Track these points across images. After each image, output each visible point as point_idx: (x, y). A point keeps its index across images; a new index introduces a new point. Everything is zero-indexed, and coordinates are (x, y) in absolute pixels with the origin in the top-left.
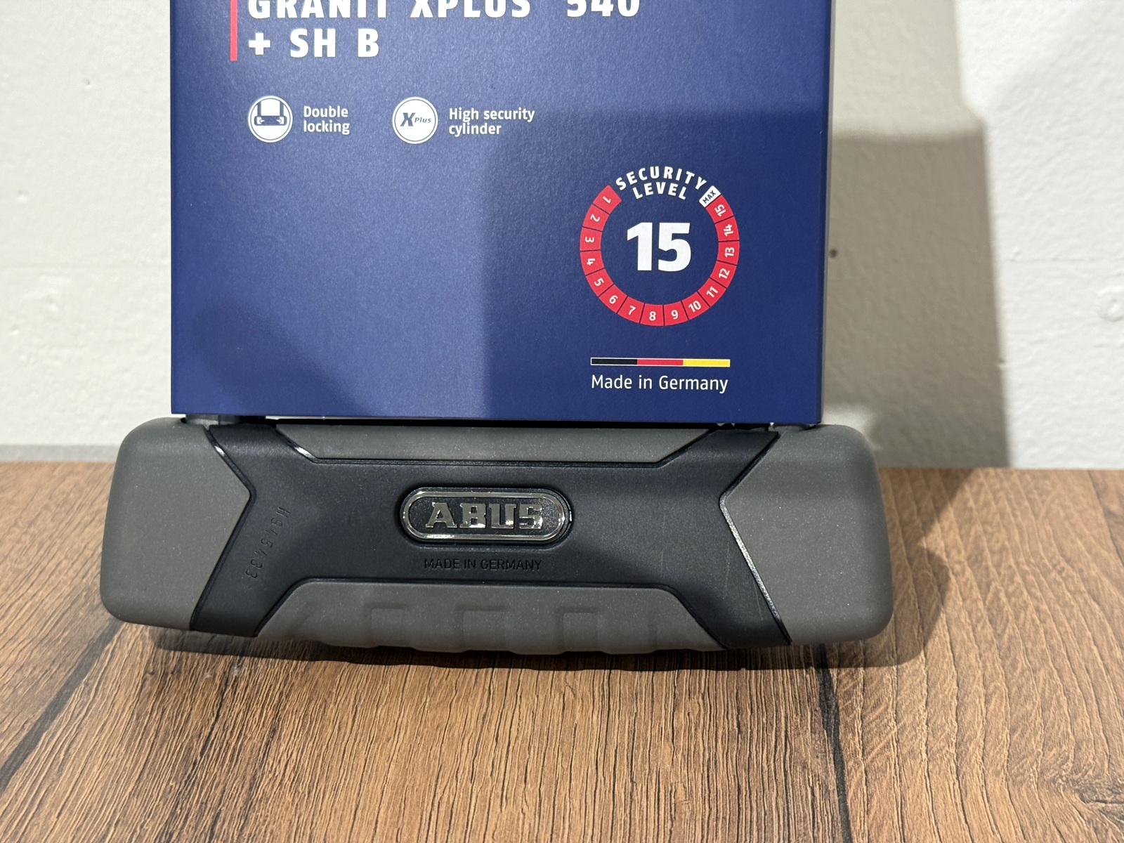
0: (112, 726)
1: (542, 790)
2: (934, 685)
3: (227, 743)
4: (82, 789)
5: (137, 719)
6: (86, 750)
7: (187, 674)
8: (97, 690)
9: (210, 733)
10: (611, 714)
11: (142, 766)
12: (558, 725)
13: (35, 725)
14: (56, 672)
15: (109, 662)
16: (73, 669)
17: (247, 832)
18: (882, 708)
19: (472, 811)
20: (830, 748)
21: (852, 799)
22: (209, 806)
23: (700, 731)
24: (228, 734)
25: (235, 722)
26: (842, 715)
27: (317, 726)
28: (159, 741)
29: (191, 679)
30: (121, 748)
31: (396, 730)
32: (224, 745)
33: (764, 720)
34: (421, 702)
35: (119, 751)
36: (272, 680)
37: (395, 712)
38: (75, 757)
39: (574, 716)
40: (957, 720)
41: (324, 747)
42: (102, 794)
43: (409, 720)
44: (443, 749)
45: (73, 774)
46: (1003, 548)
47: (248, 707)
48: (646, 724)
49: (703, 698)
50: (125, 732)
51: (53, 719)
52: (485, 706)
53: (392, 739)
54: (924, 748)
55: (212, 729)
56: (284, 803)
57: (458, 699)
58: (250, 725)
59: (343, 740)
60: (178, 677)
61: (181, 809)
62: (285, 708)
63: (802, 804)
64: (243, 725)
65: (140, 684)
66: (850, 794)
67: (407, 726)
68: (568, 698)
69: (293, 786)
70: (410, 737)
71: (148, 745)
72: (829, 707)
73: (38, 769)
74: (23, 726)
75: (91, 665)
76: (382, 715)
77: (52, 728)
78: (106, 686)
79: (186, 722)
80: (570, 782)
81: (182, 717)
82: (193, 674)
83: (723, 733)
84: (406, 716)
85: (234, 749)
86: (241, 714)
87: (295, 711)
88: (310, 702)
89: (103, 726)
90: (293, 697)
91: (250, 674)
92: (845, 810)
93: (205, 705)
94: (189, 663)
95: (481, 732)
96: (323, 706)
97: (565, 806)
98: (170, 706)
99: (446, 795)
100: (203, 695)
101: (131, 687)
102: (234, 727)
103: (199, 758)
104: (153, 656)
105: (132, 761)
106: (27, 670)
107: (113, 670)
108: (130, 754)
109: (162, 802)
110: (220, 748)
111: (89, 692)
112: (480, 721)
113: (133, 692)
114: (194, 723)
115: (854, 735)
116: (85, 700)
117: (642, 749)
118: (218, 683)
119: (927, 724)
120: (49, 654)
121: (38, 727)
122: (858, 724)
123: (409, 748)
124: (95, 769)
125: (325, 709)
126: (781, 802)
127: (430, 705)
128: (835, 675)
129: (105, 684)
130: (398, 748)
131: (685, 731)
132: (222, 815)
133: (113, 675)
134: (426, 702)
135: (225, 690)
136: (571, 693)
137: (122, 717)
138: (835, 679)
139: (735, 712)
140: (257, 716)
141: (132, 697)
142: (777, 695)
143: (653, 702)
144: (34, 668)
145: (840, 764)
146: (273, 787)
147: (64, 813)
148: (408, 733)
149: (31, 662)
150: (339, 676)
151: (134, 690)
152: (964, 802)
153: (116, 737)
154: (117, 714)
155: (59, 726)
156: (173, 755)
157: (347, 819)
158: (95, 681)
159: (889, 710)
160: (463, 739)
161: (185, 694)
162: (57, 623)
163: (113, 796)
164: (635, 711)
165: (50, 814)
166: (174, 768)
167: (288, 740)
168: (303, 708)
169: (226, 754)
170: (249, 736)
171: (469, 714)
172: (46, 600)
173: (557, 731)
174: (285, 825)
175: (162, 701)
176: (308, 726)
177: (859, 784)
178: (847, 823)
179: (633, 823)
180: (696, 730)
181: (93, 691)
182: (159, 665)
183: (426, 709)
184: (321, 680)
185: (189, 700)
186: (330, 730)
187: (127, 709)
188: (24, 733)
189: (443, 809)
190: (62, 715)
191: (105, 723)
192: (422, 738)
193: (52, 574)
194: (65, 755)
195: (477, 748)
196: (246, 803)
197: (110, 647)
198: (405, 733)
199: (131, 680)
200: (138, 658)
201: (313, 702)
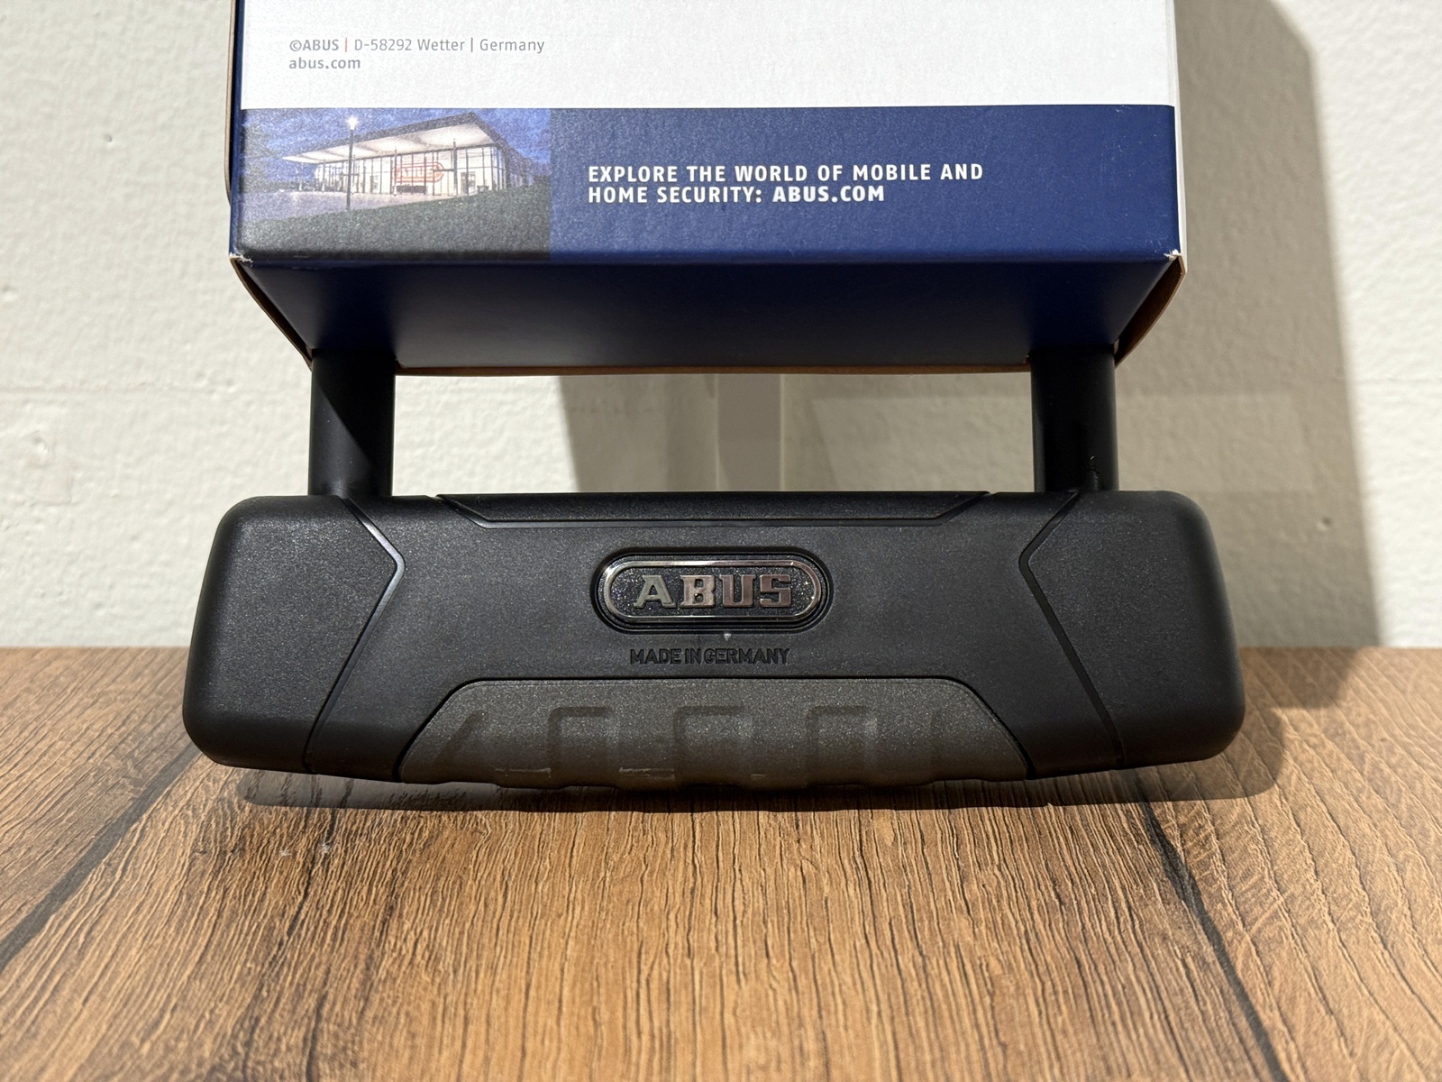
0: (151, 907)
1: (795, 964)
2: (1321, 854)
3: (325, 921)
4: (116, 974)
5: (189, 898)
6: (117, 932)
7: (254, 852)
8: (124, 870)
9: (298, 913)
10: (873, 887)
11: (203, 948)
12: (800, 898)
13: (38, 907)
14: (61, 853)
15: (138, 841)
16: (87, 850)
17: (369, 1014)
18: (1256, 877)
19: (697, 987)
20: (1194, 918)
21: (1242, 970)
22: (309, 987)
23: (1005, 903)
24: (325, 913)
25: (332, 900)
26: (1201, 886)
27: (453, 903)
28: (223, 921)
29: (261, 857)
30: (168, 930)
31: (568, 906)
32: (321, 924)
33: (1093, 891)
34: (598, 877)
35: (166, 933)
36: (378, 857)
37: (564, 888)
38: (101, 940)
39: (821, 889)
40: (1364, 889)
41: (468, 925)
42: (148, 978)
43: (586, 896)
44: (641, 925)
45: (100, 958)
46: (1368, 723)
47: (350, 885)
48: (926, 897)
49: (1000, 870)
50: (173, 913)
51: (63, 901)
52: (692, 880)
53: (564, 915)
54: (1327, 918)
55: (300, 908)
56: (419, 983)
57: (651, 874)
58: (354, 903)
59: (494, 916)
60: (242, 856)
61: (268, 991)
62: (402, 885)
63: (1173, 975)
64: (346, 903)
65: (187, 864)
66: (1239, 966)
67: (583, 901)
68: (808, 872)
69: (430, 965)
70: (590, 913)
71: (208, 926)
72: (1181, 878)
73: (46, 953)
74: (19, 909)
75: (112, 845)
76: (546, 890)
77: (64, 910)
78: (137, 866)
79: (262, 900)
80: (833, 955)
81: (253, 896)
82: (263, 852)
83: (1039, 906)
84: (579, 891)
85: (336, 928)
86: (340, 891)
87: (418, 888)
88: (438, 879)
89: (138, 908)
90: (413, 874)
91: (346, 852)
92: (1237, 983)
93: (285, 884)
94: (255, 841)
95: (692, 906)
96: (458, 883)
97: (832, 982)
98: (235, 886)
99: (655, 973)
100: (281, 873)
101: (175, 866)
102: (332, 906)
103: (286, 938)
104: (202, 835)
105: (187, 942)
106: (20, 851)
107: (146, 850)
108: (184, 936)
109: (238, 986)
110: (316, 928)
111: (114, 873)
112: (688, 894)
113: (178, 872)
114: (273, 903)
115: (1224, 905)
116: (109, 880)
117: (926, 923)
118: (301, 861)
119: (1323, 893)
120: (48, 834)
121: (41, 909)
122: (1227, 895)
123: (590, 924)
124: (134, 951)
125: (461, 885)
126: (1142, 976)
127: (612, 880)
128: (1179, 845)
129: (135, 864)
130: (575, 924)
131: (983, 903)
132: (331, 997)
133: (146, 854)
134: (605, 877)
135: (313, 867)
136: (810, 866)
137: (166, 898)
138: (1179, 849)
139: (1049, 883)
140: (364, 893)
141: (176, 877)
142: (1104, 866)
143: (930, 874)
144: (29, 849)
145: (1214, 936)
146: (400, 966)
147: (93, 997)
148: (586, 908)
149: (24, 843)
150: (474, 853)
151: (179, 869)
152: (1403, 972)
153: (160, 918)
154: (157, 895)
155: (73, 908)
156: (247, 935)
157: (516, 998)
158: (121, 861)
159: (1267, 879)
160: (668, 914)
161: (255, 873)
162: (57, 803)
163: (164, 980)
164: (907, 883)
165: (71, 1001)
166: (250, 949)
167: (412, 918)
168: (429, 886)
169: (325, 933)
170: (356, 914)
171: (670, 888)
172: (38, 781)
173: (801, 905)
174: (425, 1006)
175: (222, 881)
176: (439, 904)
177: (1248, 955)
178: (1243, 996)
179: (934, 998)
180: (998, 901)
181: (119, 872)
182: (213, 843)
183: (607, 885)
184: (449, 856)
185: (262, 879)
186: (473, 907)
187: (172, 889)
188: (23, 915)
189: (654, 985)
190: (76, 897)
191: (141, 904)
192: (607, 914)
193: (44, 754)
194: (86, 938)
195: (689, 923)
196: (363, 983)
197: (137, 826)
198: (583, 908)
199: (173, 860)
200: (180, 837)
201: (443, 879)
